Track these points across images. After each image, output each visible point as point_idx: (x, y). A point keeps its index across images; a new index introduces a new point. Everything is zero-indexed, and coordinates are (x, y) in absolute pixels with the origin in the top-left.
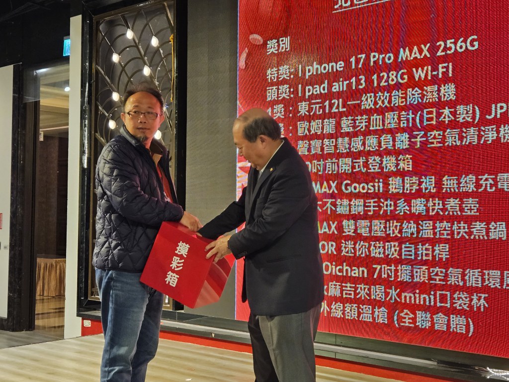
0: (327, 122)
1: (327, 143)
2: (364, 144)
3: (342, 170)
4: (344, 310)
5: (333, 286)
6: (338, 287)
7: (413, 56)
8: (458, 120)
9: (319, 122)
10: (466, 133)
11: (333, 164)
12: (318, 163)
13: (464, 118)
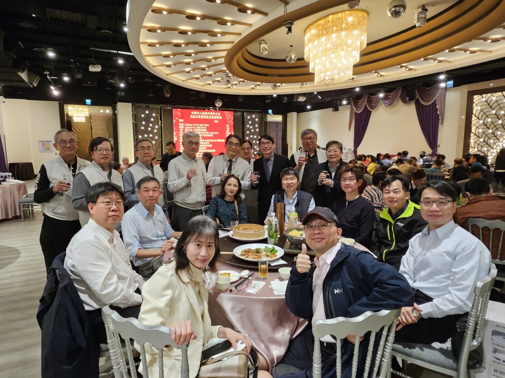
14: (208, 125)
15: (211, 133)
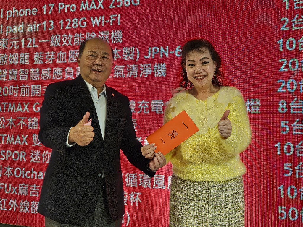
0: (22, 56)
1: (22, 72)
2: (51, 74)
3: (33, 94)
4: (30, 206)
5: (22, 187)
6: (26, 188)
7: (91, 7)
8: (123, 58)
9: (16, 55)
10: (129, 68)
11: (27, 89)
12: (14, 88)
13: (128, 57)
15: (152, 52)
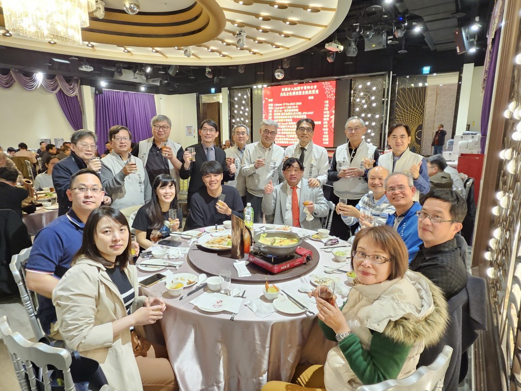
14: (300, 103)
15: (304, 113)
